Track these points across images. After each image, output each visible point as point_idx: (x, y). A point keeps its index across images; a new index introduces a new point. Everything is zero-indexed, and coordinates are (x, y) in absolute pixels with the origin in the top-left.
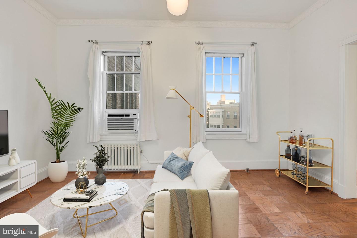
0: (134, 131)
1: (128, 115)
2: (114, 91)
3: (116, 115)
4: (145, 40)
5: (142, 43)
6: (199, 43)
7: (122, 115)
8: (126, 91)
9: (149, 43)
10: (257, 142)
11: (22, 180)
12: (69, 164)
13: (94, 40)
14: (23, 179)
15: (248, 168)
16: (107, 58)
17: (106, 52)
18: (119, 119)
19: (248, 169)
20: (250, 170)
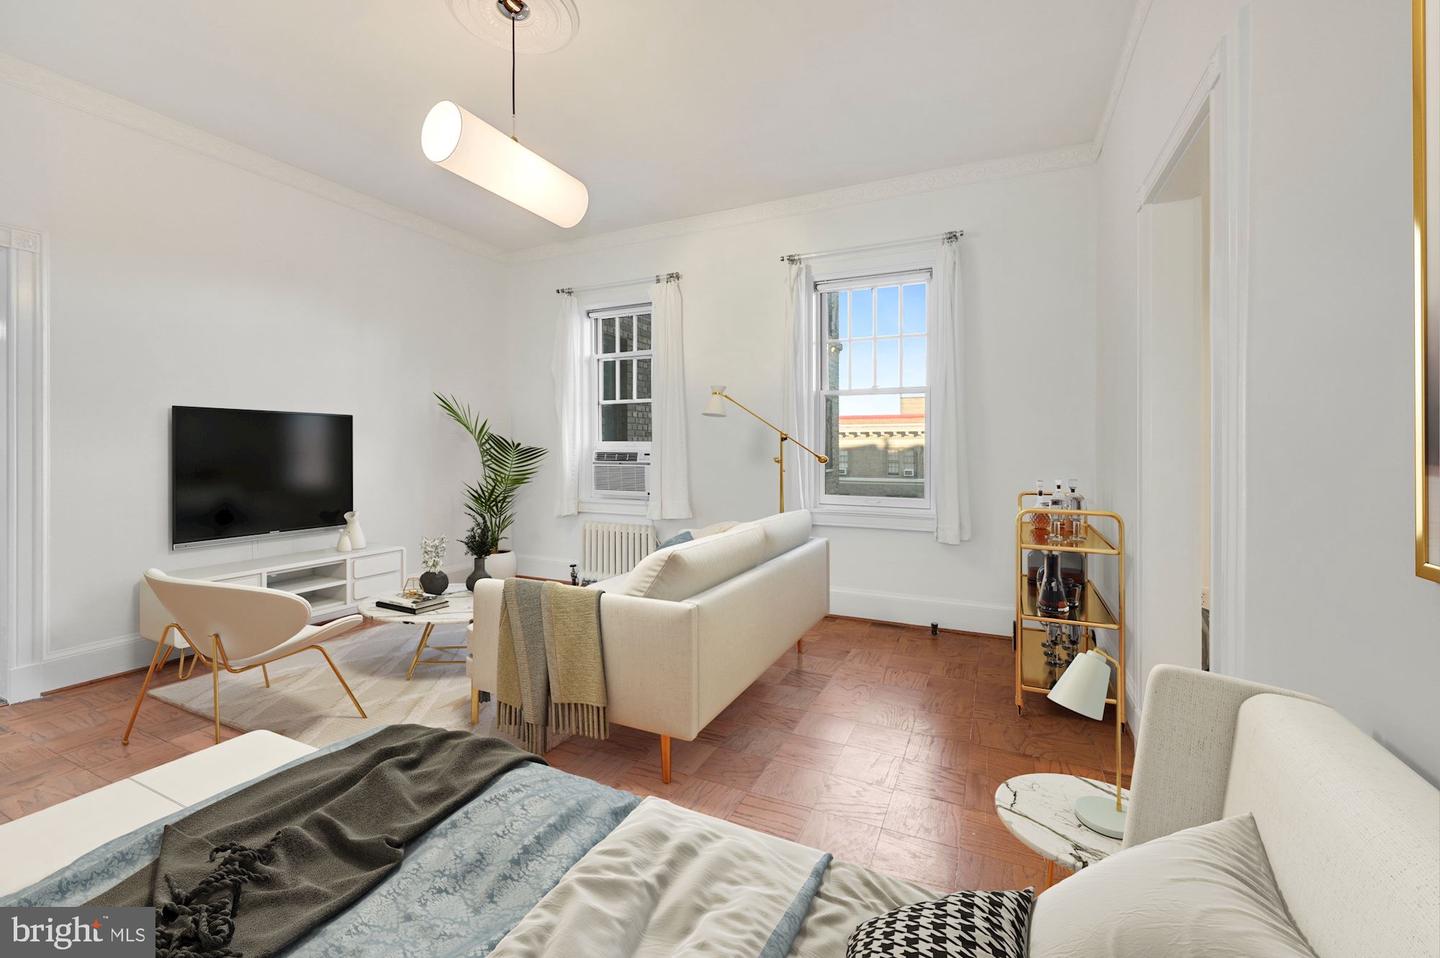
0: (645, 494)
1: (633, 457)
2: (615, 399)
3: (611, 456)
4: (664, 273)
5: (658, 281)
6: (792, 260)
7: (622, 457)
8: (621, 399)
9: (674, 277)
10: (957, 542)
11: (357, 583)
12: (518, 561)
13: (565, 287)
14: (361, 581)
15: (935, 622)
16: (600, 323)
17: (593, 311)
18: (616, 464)
19: (935, 627)
20: (942, 630)
